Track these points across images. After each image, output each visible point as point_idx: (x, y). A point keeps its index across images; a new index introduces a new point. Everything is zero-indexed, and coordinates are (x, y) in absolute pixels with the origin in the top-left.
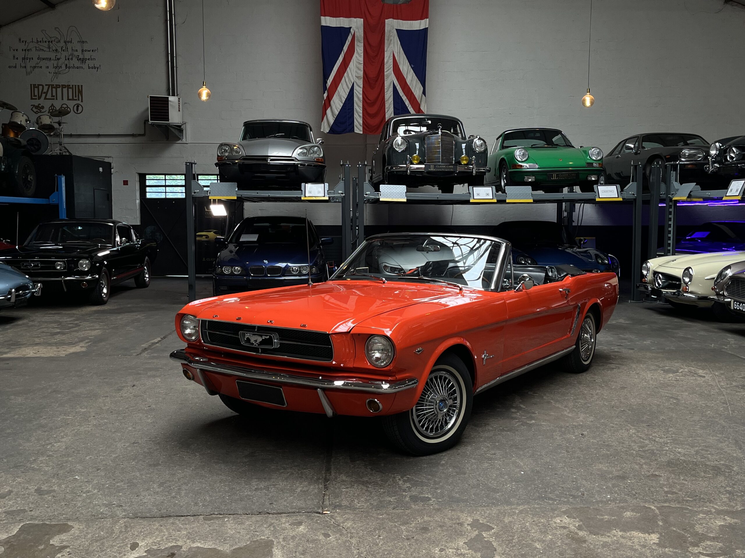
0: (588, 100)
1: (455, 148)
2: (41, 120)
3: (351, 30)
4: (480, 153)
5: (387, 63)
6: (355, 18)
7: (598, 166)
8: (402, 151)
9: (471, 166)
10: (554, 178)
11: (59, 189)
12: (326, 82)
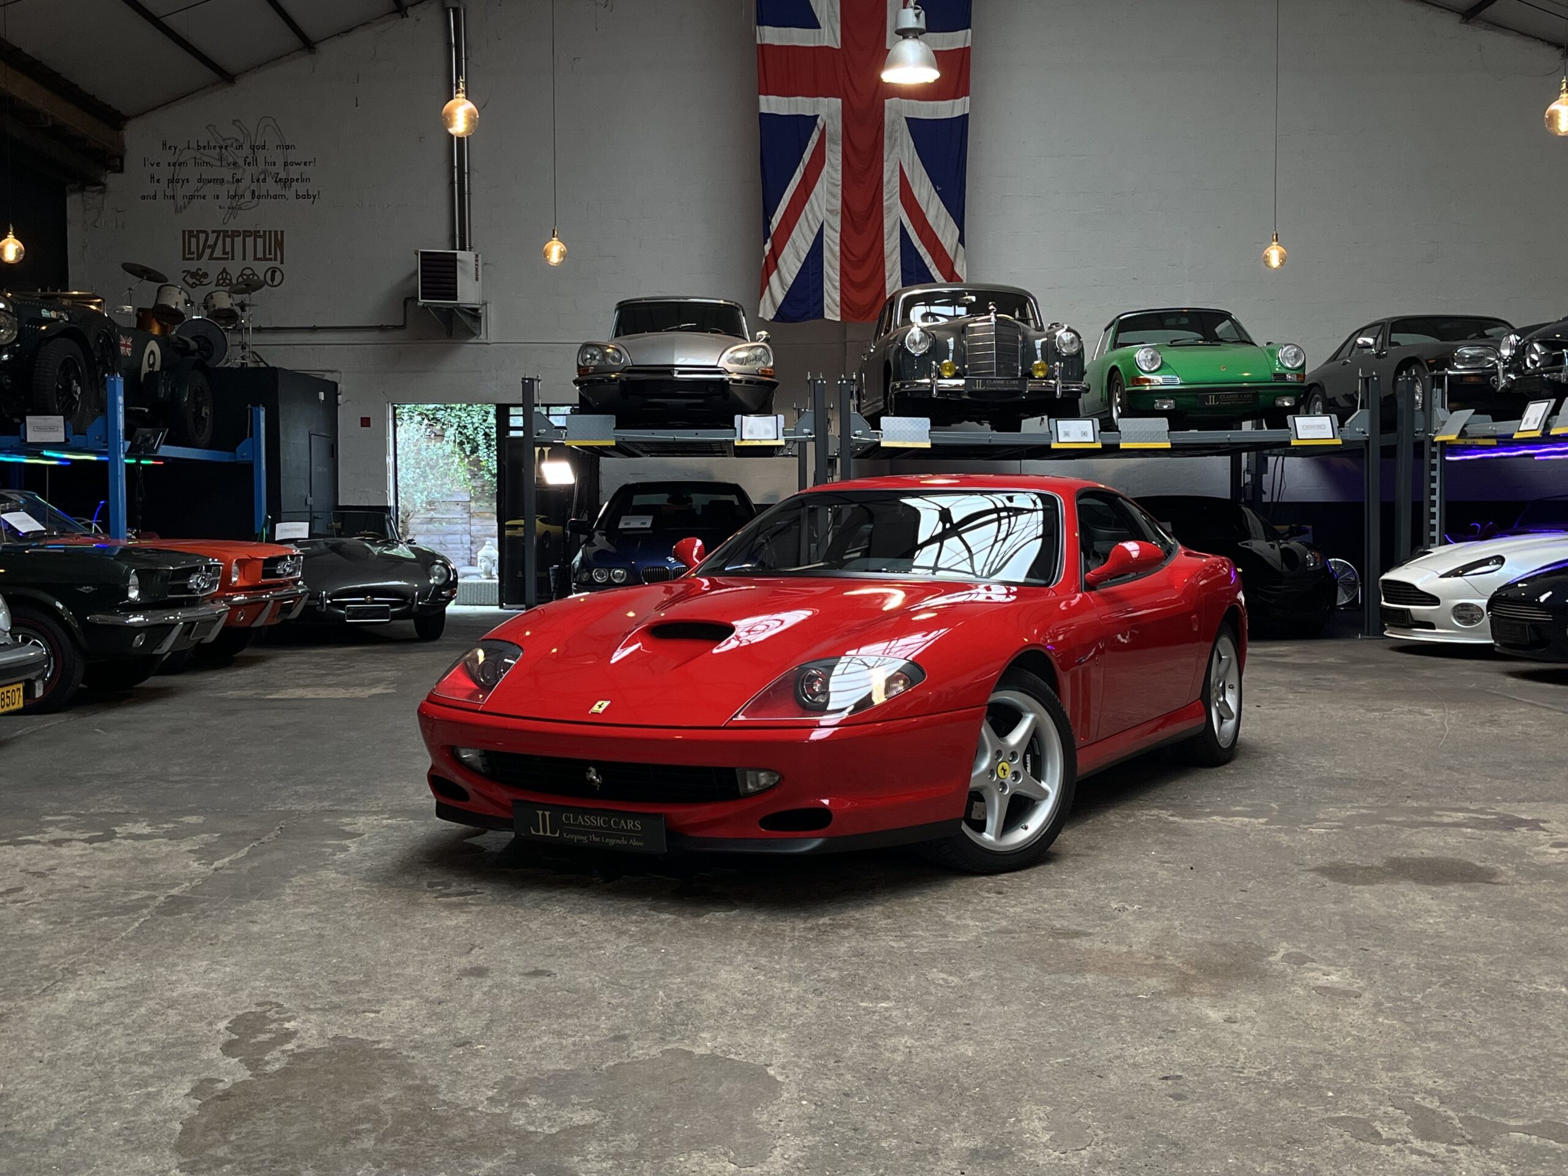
0: (1274, 255)
1: (1023, 347)
2: (214, 301)
3: (819, 120)
4: (1070, 356)
5: (888, 183)
6: (826, 97)
7: (1295, 379)
8: (922, 355)
9: (1053, 382)
10: (1212, 402)
11: (254, 433)
12: (769, 223)
